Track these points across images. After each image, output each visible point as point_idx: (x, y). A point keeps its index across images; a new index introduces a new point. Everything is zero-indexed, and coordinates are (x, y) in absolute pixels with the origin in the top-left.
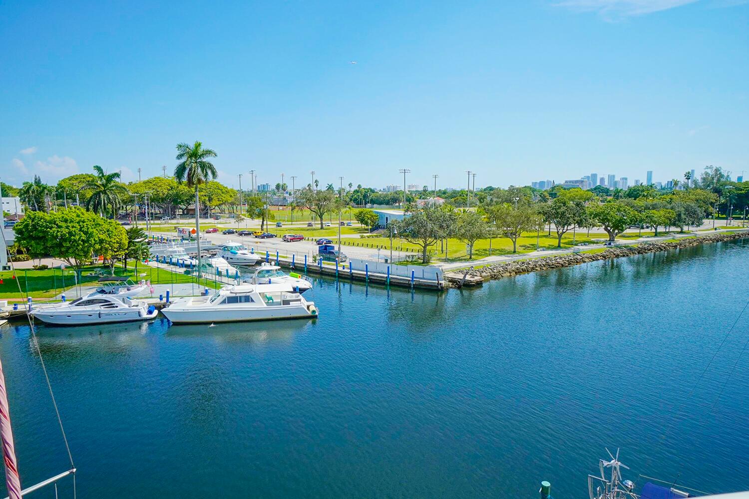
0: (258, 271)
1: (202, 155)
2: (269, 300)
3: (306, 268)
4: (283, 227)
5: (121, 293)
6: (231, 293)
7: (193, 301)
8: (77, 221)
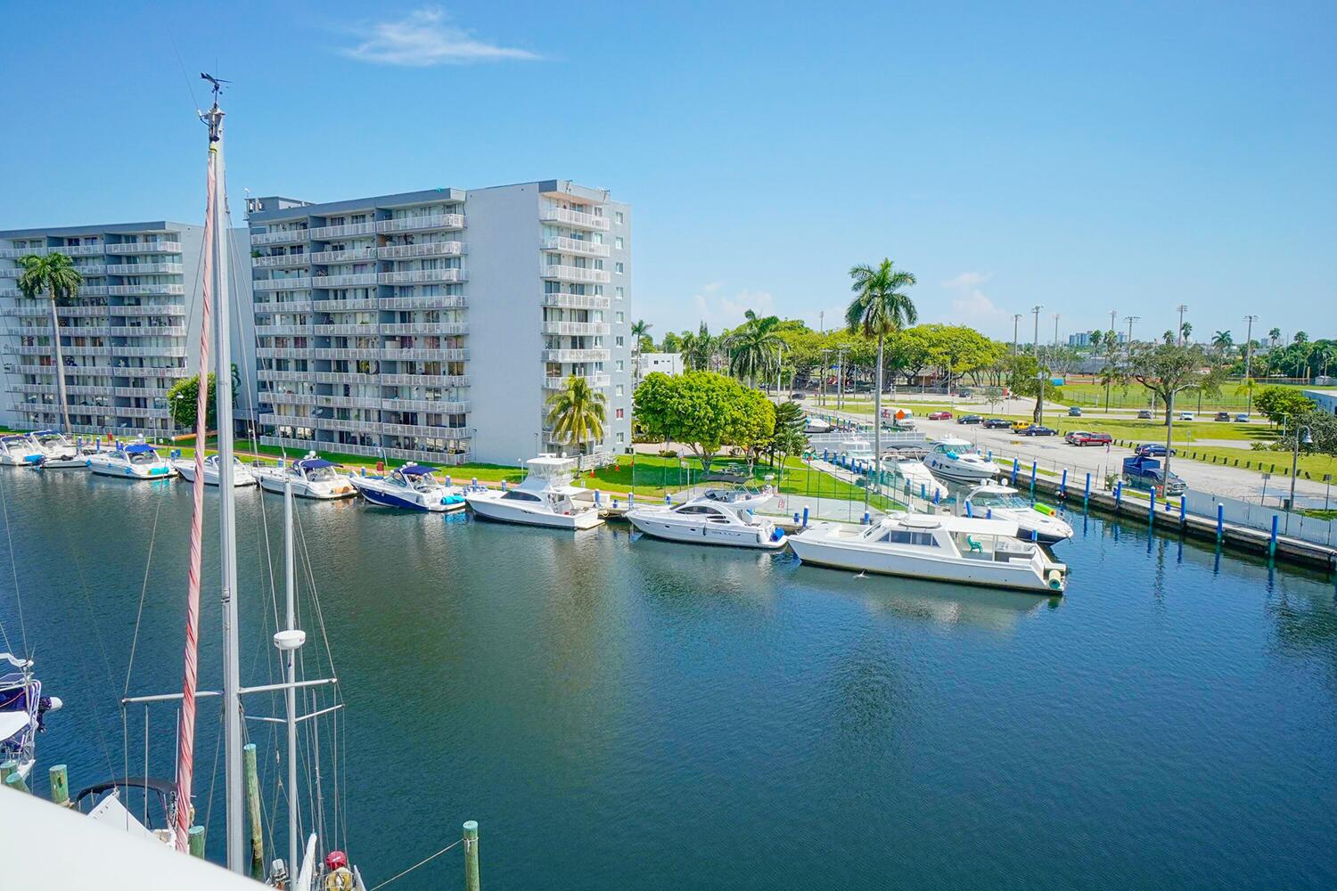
0: (974, 493)
1: (893, 284)
2: (971, 547)
3: (1086, 499)
4: (1083, 415)
5: (737, 502)
6: (900, 524)
7: (841, 531)
8: (704, 389)
